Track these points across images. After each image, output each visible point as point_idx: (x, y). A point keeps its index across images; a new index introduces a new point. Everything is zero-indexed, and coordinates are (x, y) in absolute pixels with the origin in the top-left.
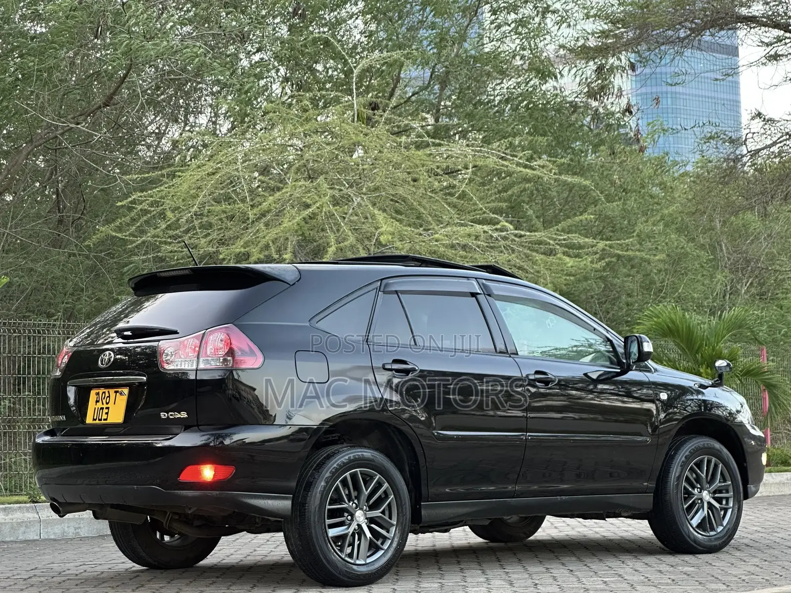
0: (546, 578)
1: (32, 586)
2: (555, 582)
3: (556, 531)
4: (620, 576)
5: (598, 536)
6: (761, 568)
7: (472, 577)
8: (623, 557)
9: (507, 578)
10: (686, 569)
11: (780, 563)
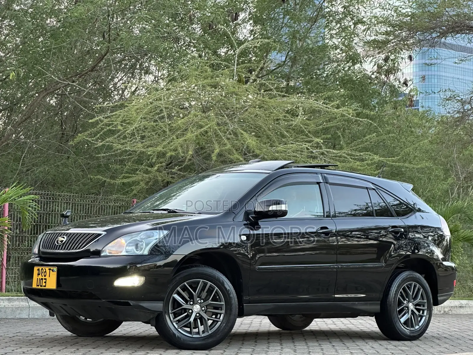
0: (318, 349)
1: (13, 341)
2: (322, 351)
3: (335, 326)
4: (362, 350)
5: (358, 329)
6: (448, 349)
7: (273, 346)
8: (367, 341)
9: (294, 348)
10: (403, 348)
11: (460, 347)
